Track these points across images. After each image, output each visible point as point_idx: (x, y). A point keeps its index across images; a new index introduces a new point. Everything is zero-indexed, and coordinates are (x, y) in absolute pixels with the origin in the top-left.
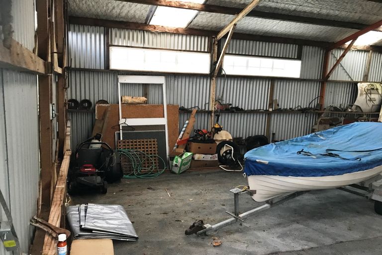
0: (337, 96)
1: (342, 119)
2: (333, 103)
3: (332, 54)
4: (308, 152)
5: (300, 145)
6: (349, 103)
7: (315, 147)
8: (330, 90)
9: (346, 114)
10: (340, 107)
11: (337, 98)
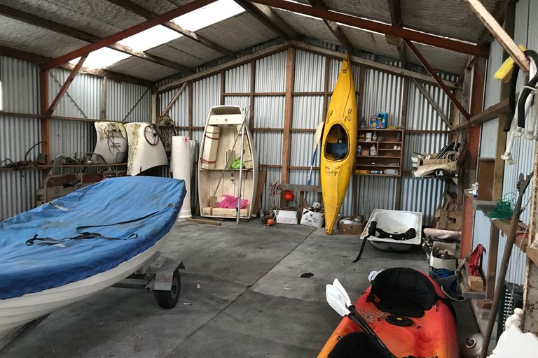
0: (68, 141)
1: (81, 175)
2: (63, 152)
3: (52, 75)
4: (48, 239)
5: (27, 228)
6: (86, 151)
7: (56, 227)
8: (57, 134)
9: (85, 168)
10: (75, 158)
11: (68, 145)
